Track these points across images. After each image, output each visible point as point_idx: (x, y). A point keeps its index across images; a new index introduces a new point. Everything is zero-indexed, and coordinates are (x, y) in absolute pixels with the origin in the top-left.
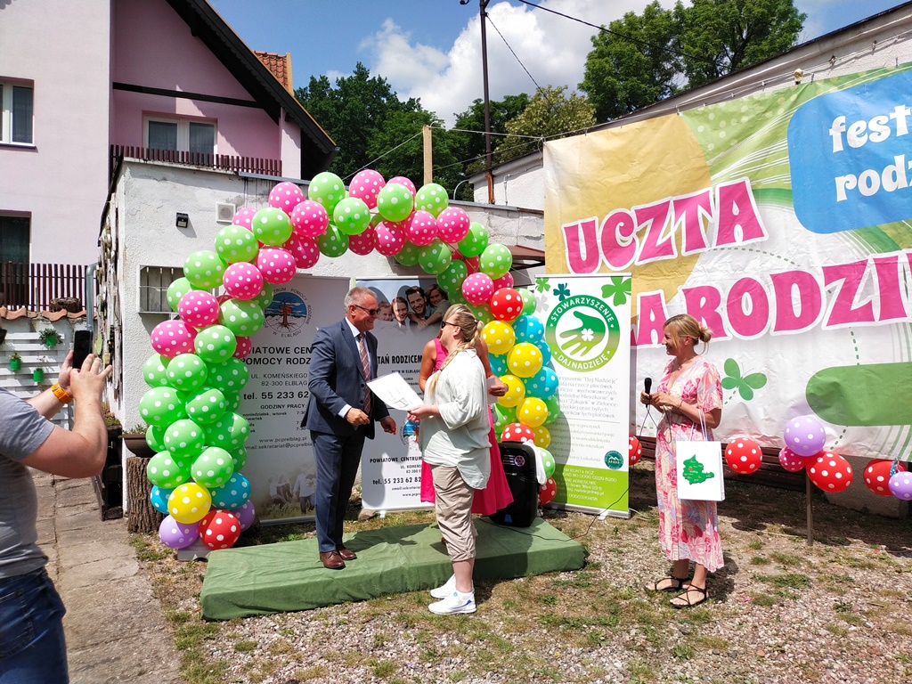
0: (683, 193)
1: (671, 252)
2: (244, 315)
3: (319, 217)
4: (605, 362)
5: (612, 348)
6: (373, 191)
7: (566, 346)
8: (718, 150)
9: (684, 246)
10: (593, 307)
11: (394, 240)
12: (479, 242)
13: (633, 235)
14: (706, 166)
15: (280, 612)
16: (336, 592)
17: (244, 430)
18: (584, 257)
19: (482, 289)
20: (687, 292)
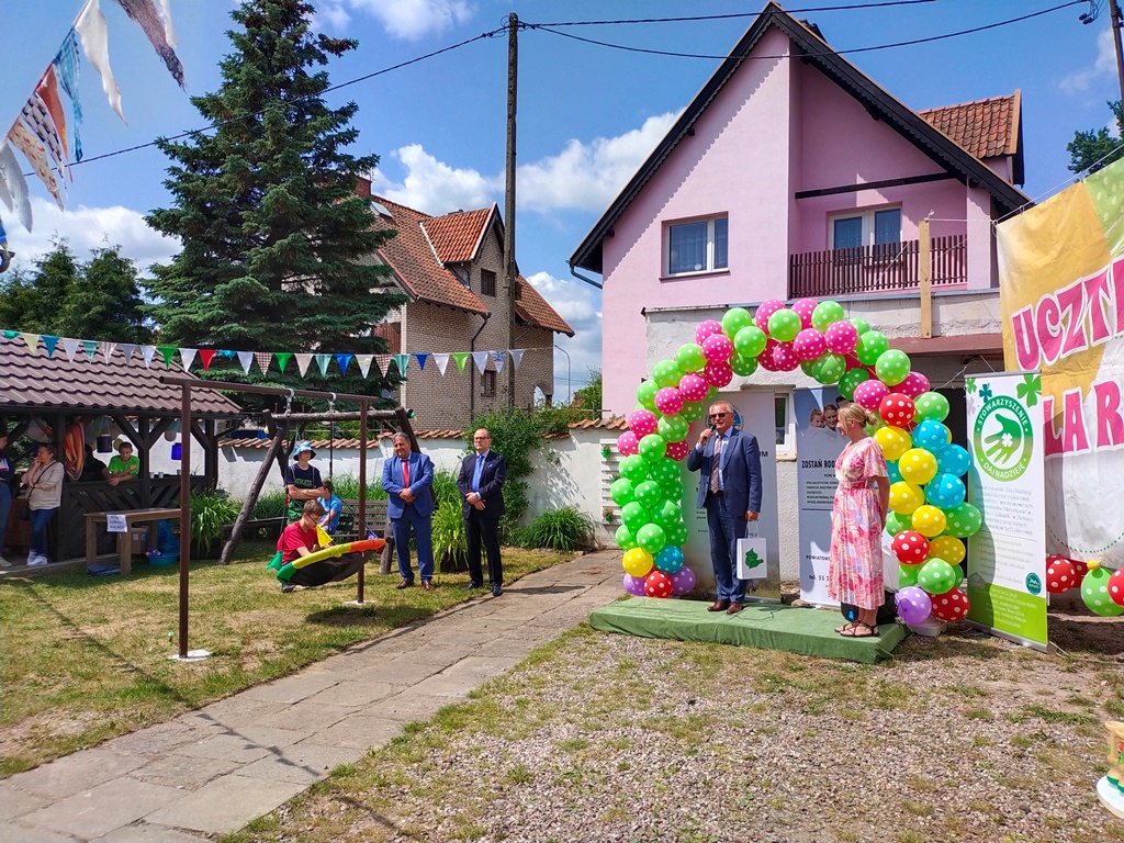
0: (1090, 273)
1: (1082, 343)
5: (1027, 455)
7: (990, 452)
8: (1112, 219)
9: (1092, 339)
10: (1010, 409)
13: (1060, 322)
14: (1104, 240)
18: (1028, 352)
20: (1097, 388)
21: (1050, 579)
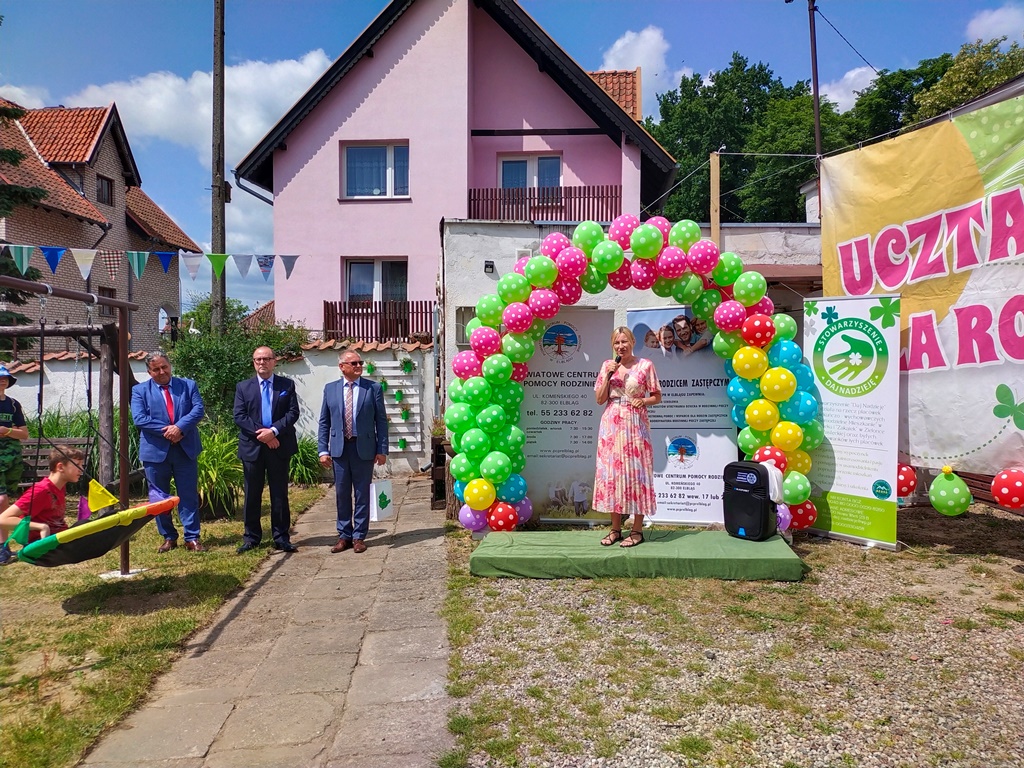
0: (955, 205)
1: (942, 270)
2: (518, 345)
3: (576, 260)
4: (874, 387)
5: (880, 372)
6: (627, 233)
7: (833, 371)
8: (990, 156)
9: (955, 263)
10: (861, 330)
11: (645, 275)
12: (731, 271)
13: (906, 252)
14: (978, 175)
15: (526, 577)
16: (569, 568)
17: (519, 439)
18: (858, 278)
19: (731, 316)
20: (958, 312)
21: (900, 484)
